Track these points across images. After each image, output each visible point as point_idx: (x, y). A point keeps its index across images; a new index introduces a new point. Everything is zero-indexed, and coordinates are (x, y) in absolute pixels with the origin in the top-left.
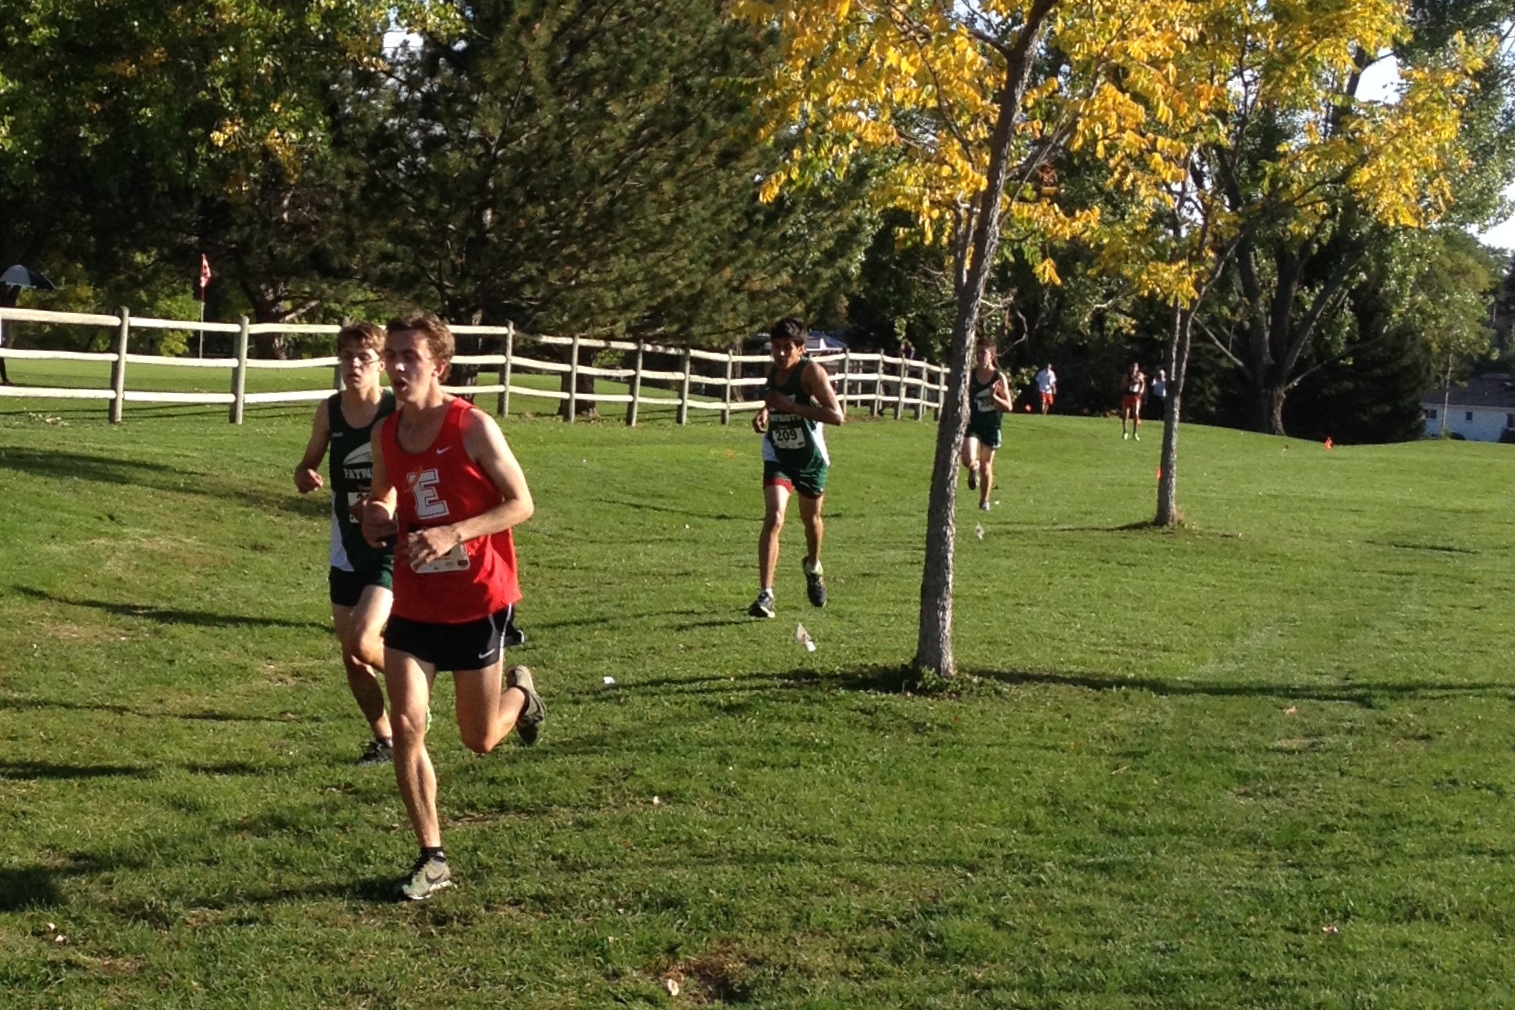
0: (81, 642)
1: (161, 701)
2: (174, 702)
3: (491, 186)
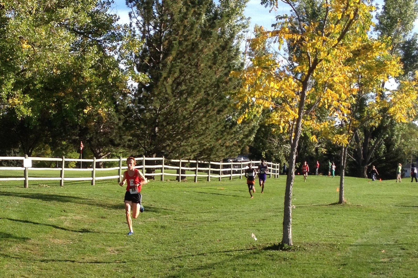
0: (61, 244)
1: (83, 259)
2: (87, 259)
3: (157, 121)
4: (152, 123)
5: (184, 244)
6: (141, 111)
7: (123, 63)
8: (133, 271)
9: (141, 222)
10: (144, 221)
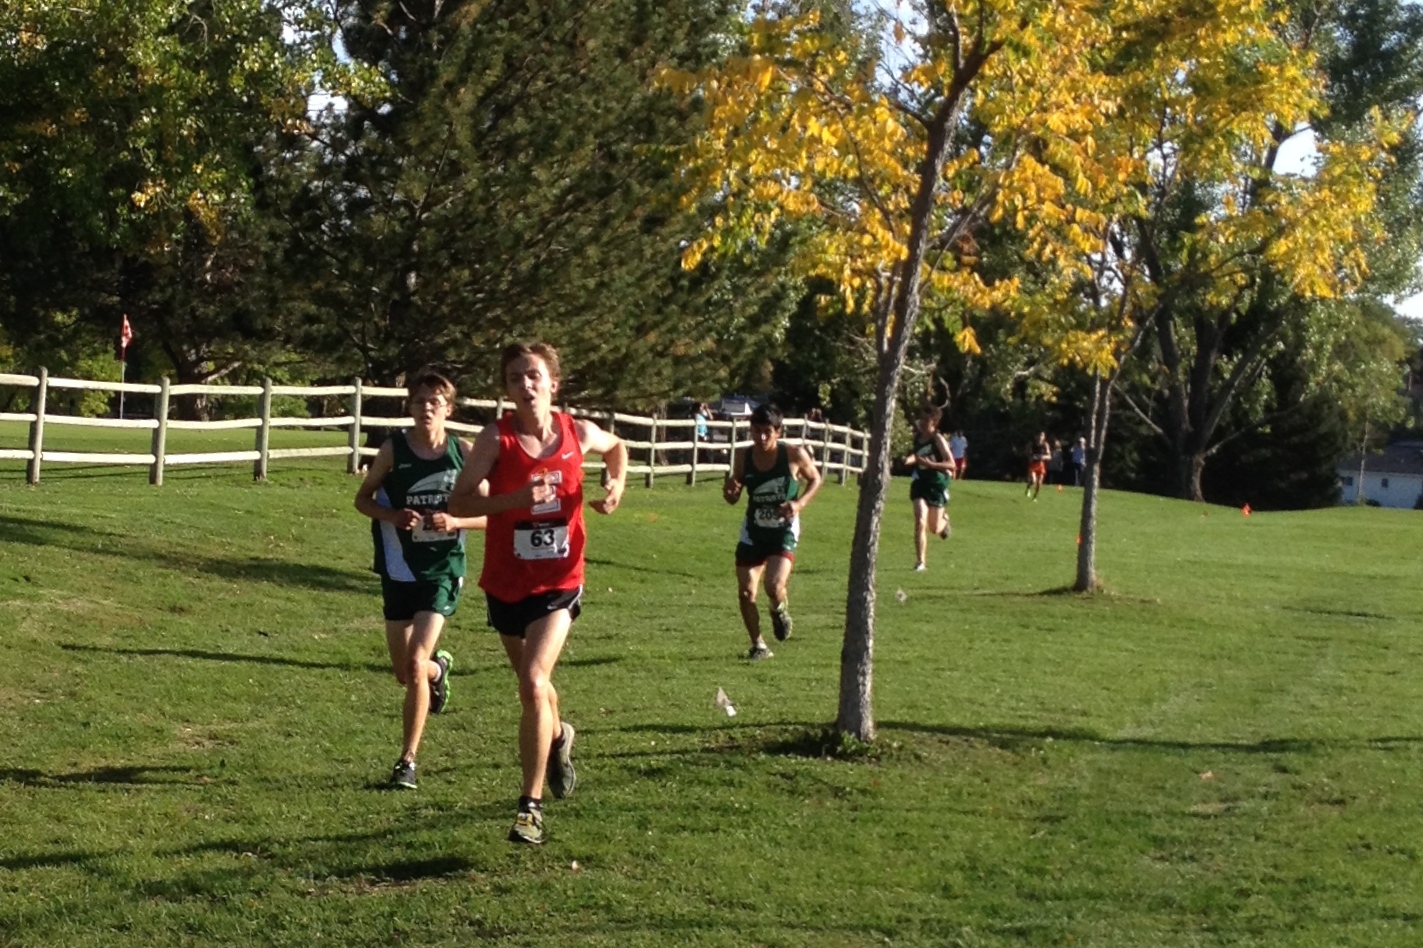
1: (74, 763)
2: (88, 764)
3: (415, 247)
4: (397, 254)
5: (471, 723)
6: (357, 207)
7: (291, 19)
8: (257, 818)
9: (324, 631)
10: (335, 630)
